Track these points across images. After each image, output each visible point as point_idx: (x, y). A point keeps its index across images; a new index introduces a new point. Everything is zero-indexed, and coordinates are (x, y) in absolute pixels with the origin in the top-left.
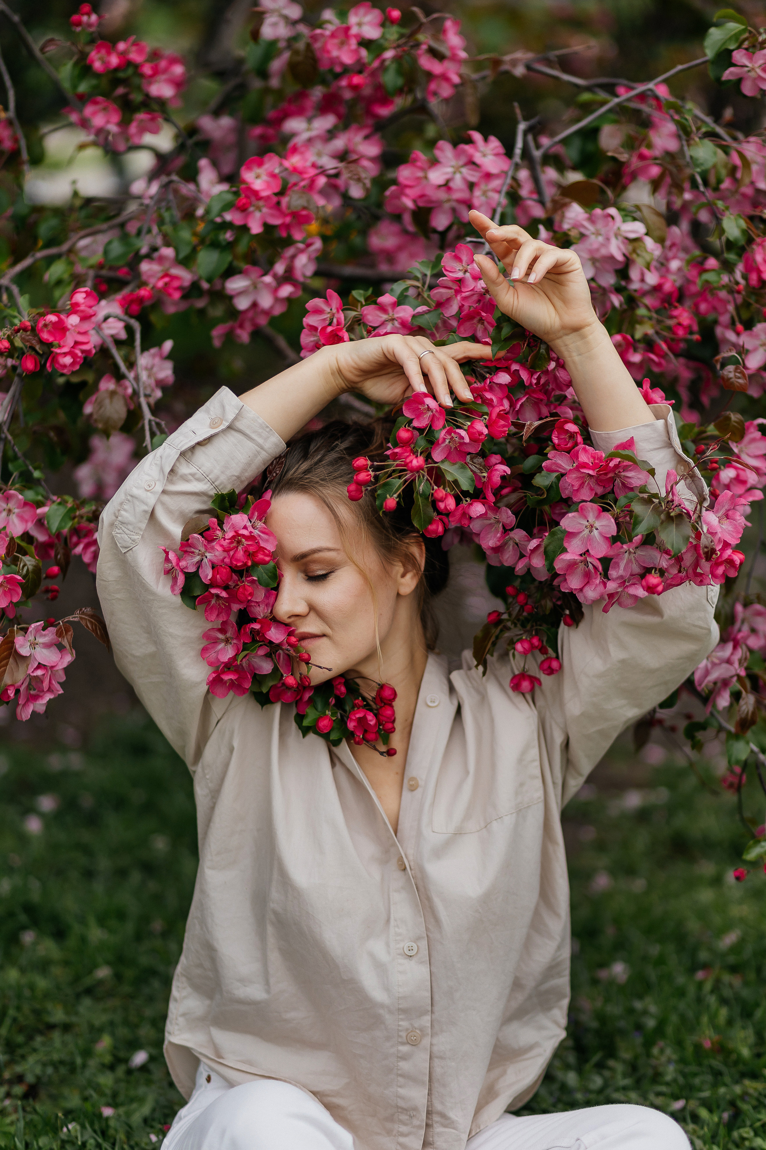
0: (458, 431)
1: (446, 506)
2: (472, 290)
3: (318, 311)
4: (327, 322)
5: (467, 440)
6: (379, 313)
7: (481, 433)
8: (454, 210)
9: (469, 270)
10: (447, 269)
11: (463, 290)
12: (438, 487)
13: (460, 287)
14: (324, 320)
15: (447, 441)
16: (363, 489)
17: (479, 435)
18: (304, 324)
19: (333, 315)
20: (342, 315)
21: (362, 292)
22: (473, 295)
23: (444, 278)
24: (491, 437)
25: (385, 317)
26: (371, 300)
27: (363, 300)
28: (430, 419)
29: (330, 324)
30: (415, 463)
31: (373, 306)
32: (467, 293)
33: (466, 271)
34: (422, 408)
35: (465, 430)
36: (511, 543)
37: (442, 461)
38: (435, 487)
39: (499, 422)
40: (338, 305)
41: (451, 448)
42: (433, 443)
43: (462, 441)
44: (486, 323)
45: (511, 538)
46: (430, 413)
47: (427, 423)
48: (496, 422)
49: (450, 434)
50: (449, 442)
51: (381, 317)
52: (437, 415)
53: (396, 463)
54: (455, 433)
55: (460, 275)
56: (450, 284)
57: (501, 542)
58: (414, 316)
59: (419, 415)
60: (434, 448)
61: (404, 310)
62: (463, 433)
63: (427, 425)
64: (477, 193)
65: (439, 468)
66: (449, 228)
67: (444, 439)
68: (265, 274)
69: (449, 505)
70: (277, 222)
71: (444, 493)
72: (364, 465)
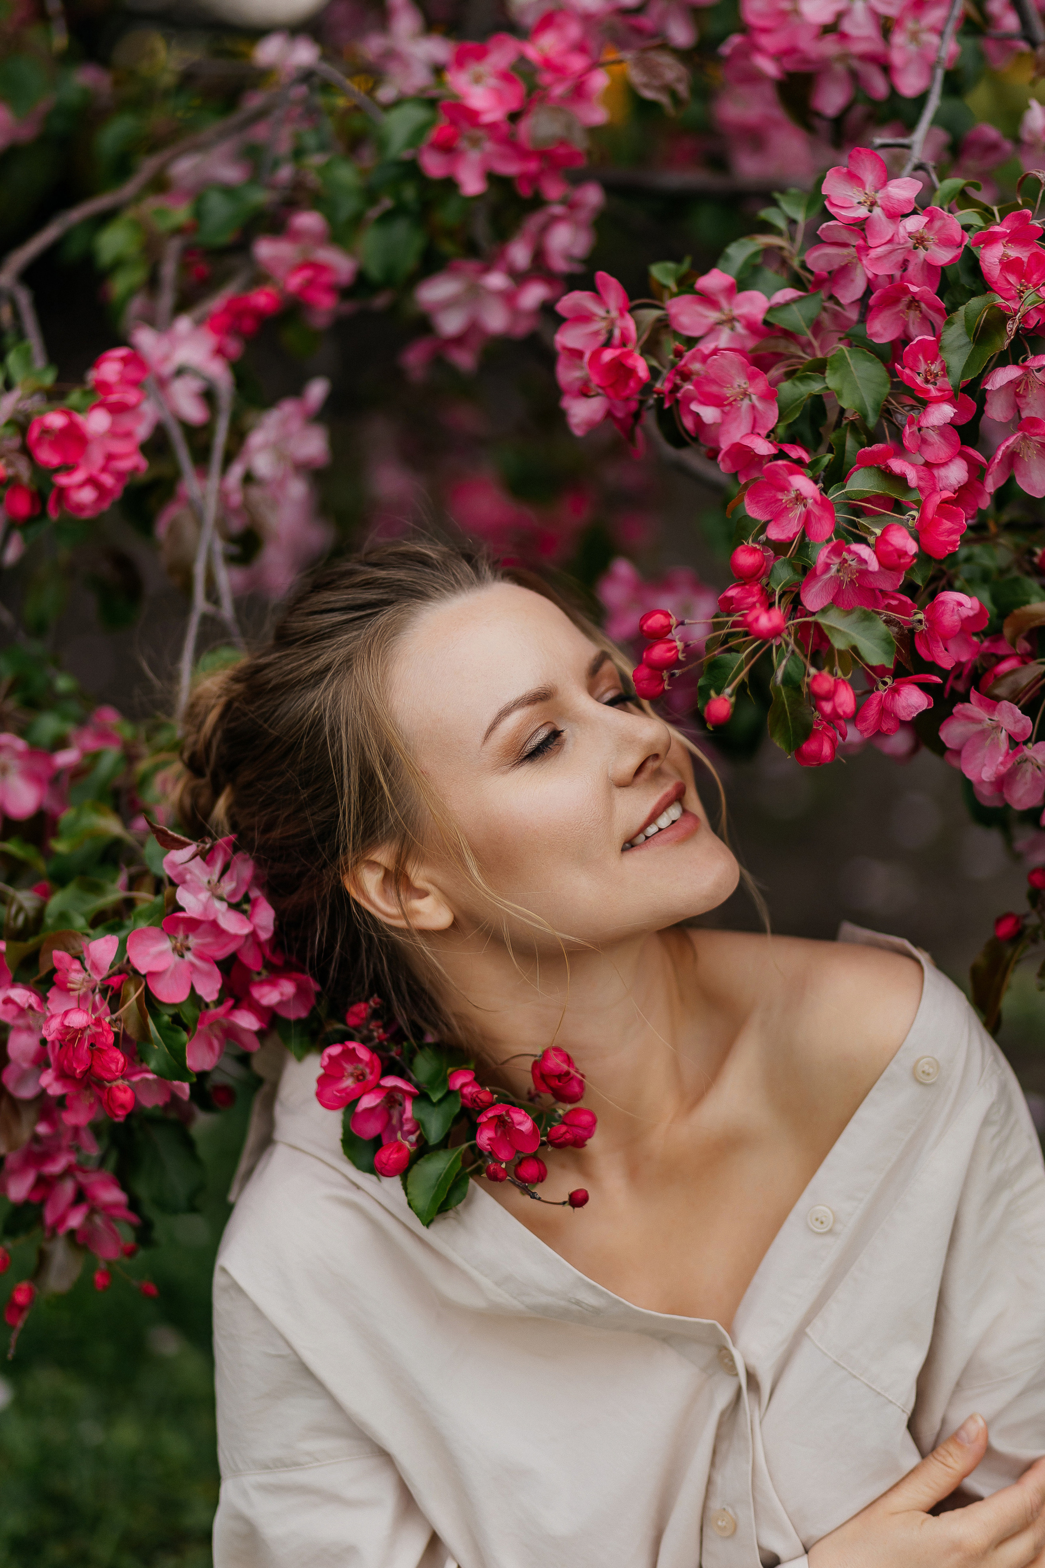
0: (855, 547)
1: (834, 709)
2: (890, 241)
3: (584, 318)
4: (602, 338)
5: (874, 565)
6: (701, 309)
7: (902, 553)
8: (854, 77)
9: (879, 202)
10: (835, 202)
11: (871, 243)
12: (819, 669)
13: (865, 239)
14: (596, 333)
15: (834, 568)
16: (665, 674)
17: (900, 557)
18: (558, 346)
19: (612, 322)
20: (629, 323)
21: (671, 265)
22: (891, 252)
23: (831, 223)
24: (925, 556)
25: (713, 316)
26: (686, 284)
27: (672, 284)
28: (802, 519)
29: (608, 344)
30: (765, 622)
31: (687, 298)
32: (879, 250)
33: (873, 204)
34: (784, 497)
35: (868, 545)
36: (1028, 768)
37: (824, 611)
38: (813, 671)
39: (941, 523)
40: (621, 302)
41: (842, 582)
42: (807, 572)
43: (864, 567)
44: (923, 305)
45: (1026, 760)
46: (800, 510)
47: (795, 530)
48: (935, 523)
49: (839, 555)
50: (838, 571)
51: (706, 317)
52: (816, 511)
53: (731, 619)
54: (849, 551)
55: (862, 212)
56: (845, 236)
57: (1009, 766)
58: (771, 310)
59: (778, 514)
60: (806, 584)
61: (751, 300)
62: (865, 552)
63: (795, 534)
64: (899, 38)
65: (817, 625)
66: (846, 110)
67: (827, 566)
68: (487, 269)
69: (841, 705)
70: (510, 168)
71: (832, 679)
72: (663, 627)
